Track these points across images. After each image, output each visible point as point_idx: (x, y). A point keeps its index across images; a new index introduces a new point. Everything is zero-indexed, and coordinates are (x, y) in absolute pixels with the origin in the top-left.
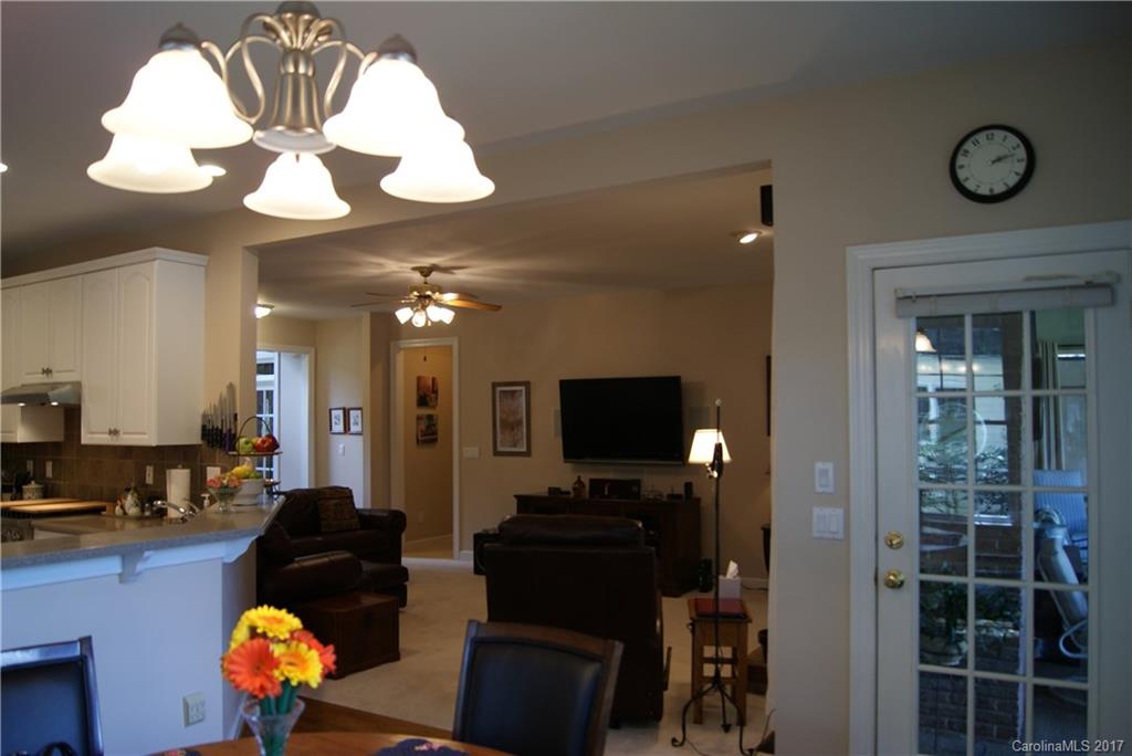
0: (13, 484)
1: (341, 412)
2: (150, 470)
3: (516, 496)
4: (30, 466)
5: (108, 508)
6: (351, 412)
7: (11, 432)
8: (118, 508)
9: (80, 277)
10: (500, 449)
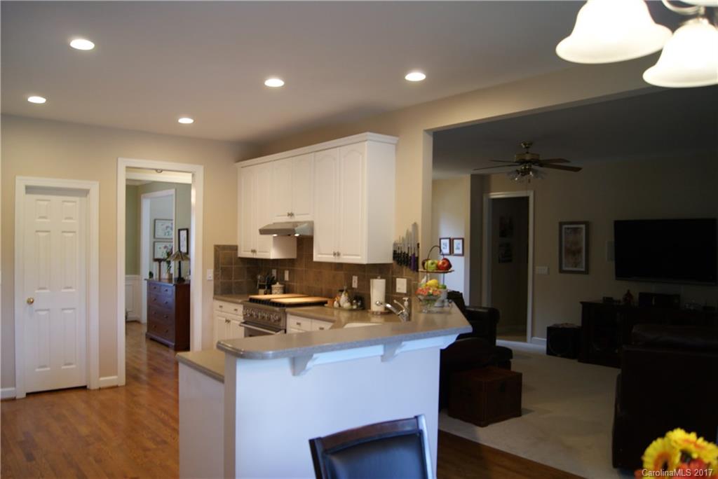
0: (266, 283)
1: (448, 241)
2: (355, 279)
3: (582, 303)
4: (274, 272)
5: (329, 302)
6: (455, 241)
7: (266, 252)
8: (335, 302)
9: (313, 154)
10: (565, 268)
